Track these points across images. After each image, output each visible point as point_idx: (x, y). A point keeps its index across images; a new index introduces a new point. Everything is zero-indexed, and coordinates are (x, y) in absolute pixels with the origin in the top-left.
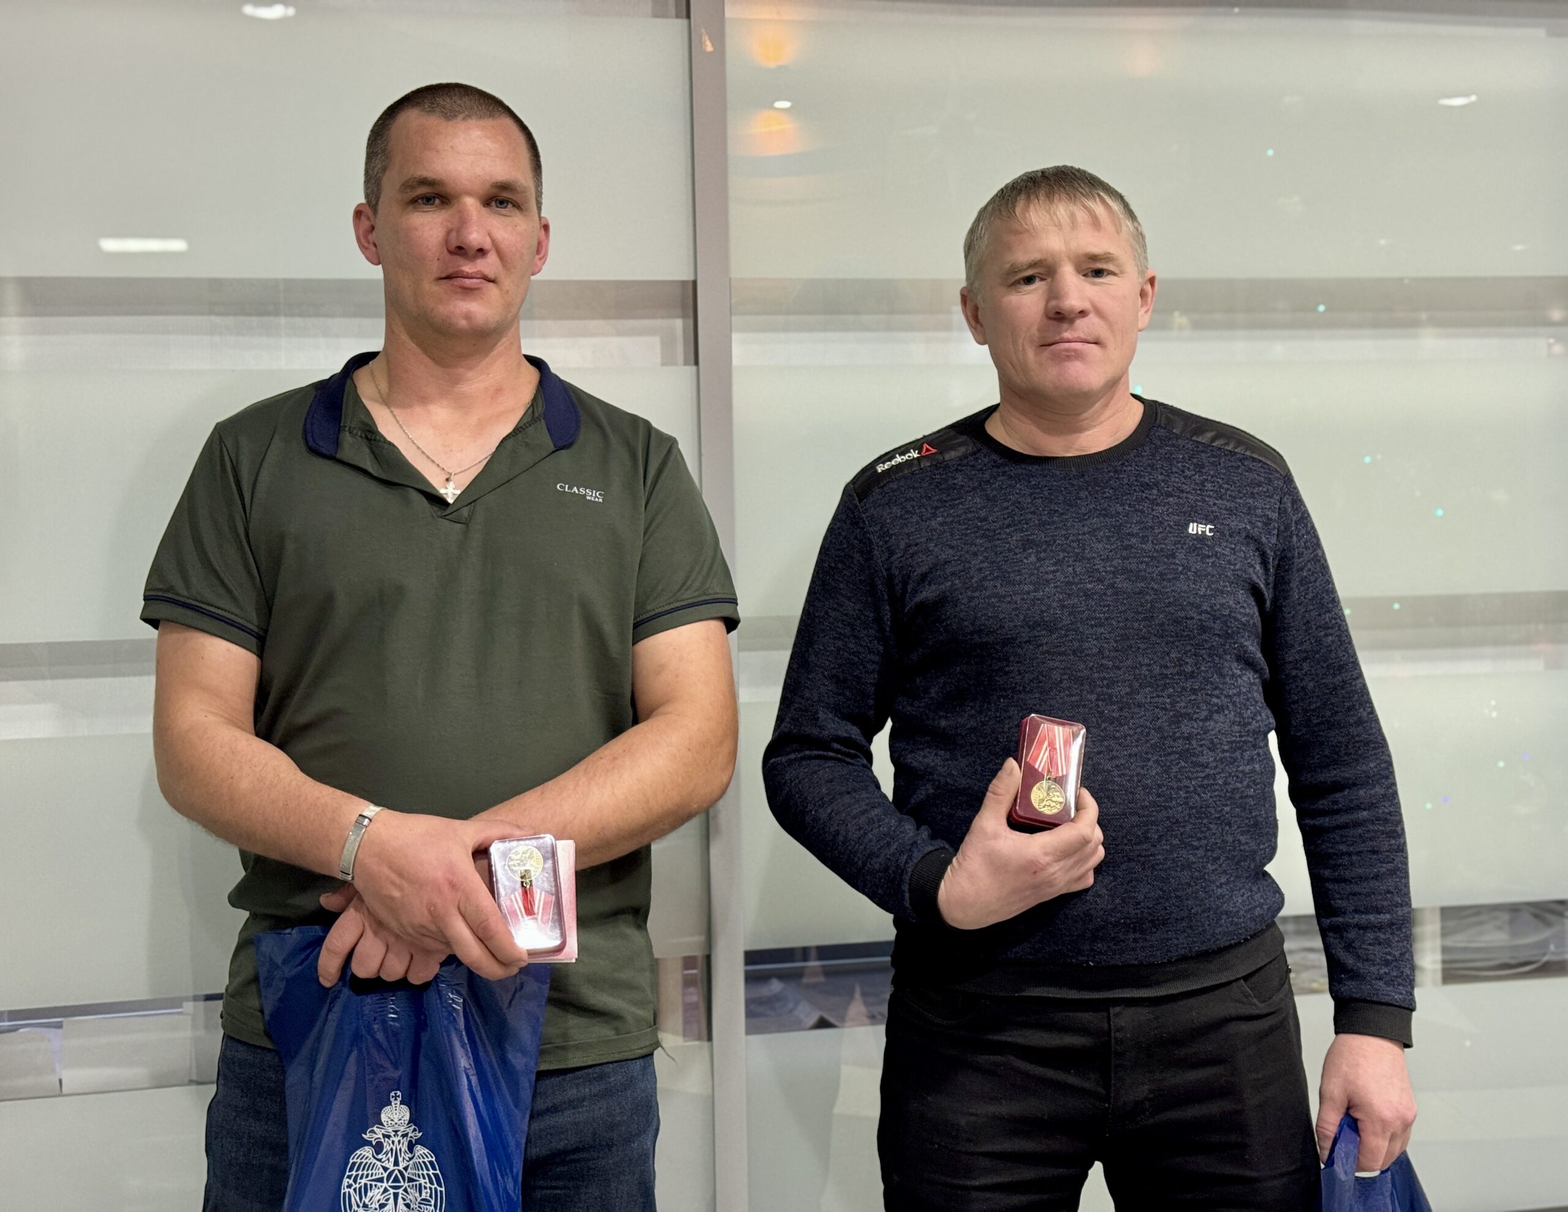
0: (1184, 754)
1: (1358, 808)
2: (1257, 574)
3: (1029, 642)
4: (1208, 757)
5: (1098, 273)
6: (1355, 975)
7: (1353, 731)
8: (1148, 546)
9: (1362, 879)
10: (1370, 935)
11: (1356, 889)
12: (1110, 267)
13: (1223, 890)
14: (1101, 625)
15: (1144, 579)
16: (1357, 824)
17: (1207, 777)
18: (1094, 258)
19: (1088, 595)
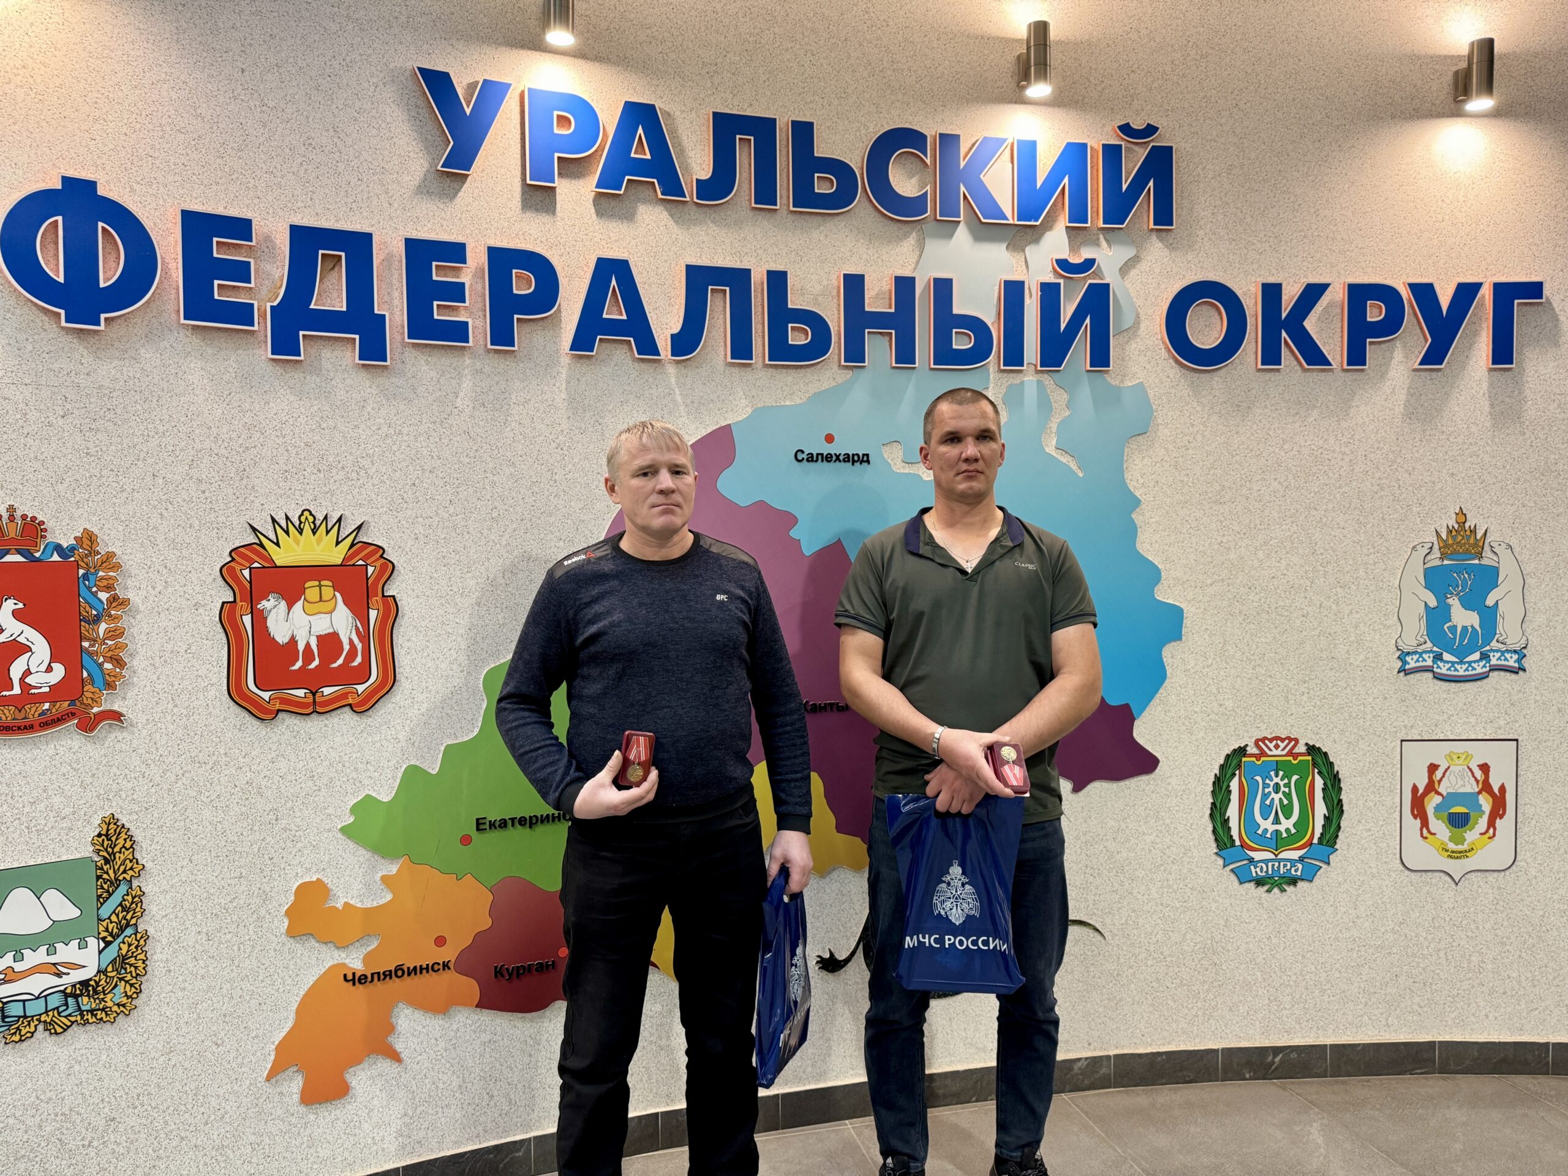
0: (716, 705)
1: (786, 725)
2: (746, 618)
3: (643, 652)
4: (726, 706)
5: (678, 473)
6: (785, 803)
7: (785, 689)
8: (699, 606)
9: (789, 758)
10: (792, 784)
11: (786, 763)
12: (685, 470)
13: (731, 768)
14: (677, 644)
15: (697, 622)
16: (786, 733)
17: (726, 716)
18: (677, 466)
19: (671, 629)
